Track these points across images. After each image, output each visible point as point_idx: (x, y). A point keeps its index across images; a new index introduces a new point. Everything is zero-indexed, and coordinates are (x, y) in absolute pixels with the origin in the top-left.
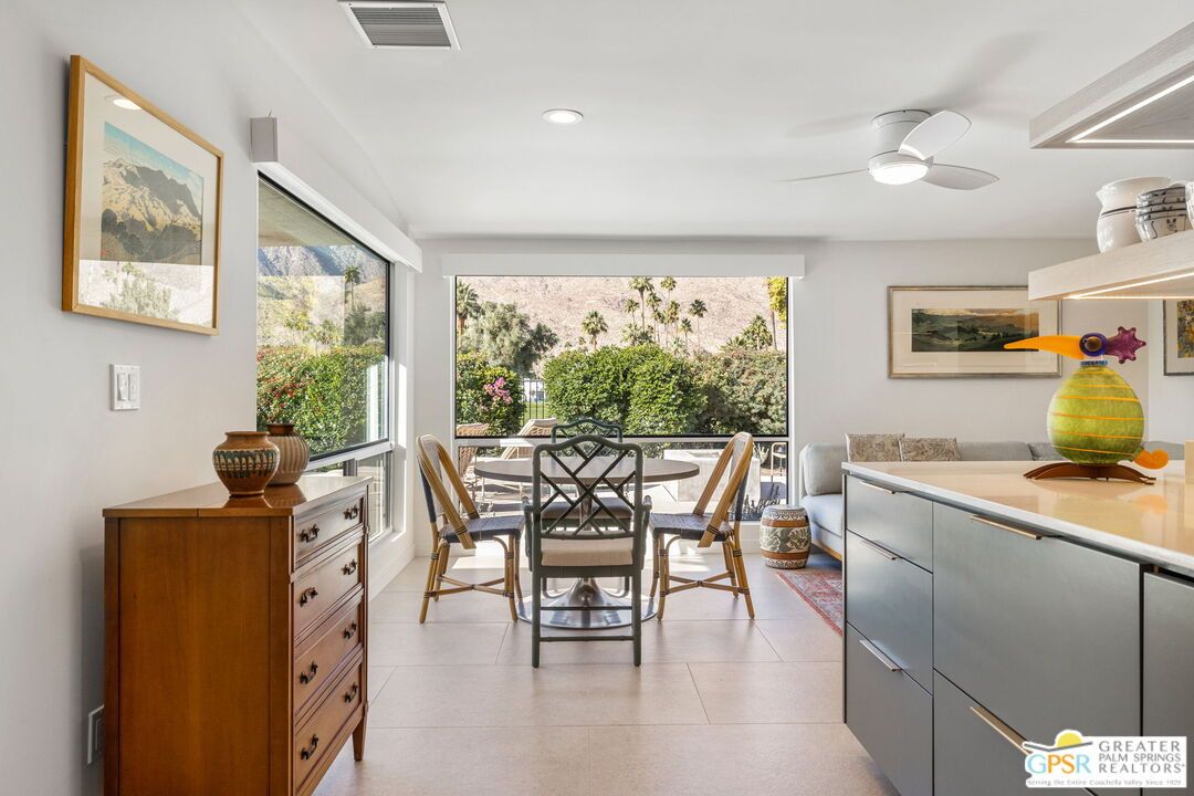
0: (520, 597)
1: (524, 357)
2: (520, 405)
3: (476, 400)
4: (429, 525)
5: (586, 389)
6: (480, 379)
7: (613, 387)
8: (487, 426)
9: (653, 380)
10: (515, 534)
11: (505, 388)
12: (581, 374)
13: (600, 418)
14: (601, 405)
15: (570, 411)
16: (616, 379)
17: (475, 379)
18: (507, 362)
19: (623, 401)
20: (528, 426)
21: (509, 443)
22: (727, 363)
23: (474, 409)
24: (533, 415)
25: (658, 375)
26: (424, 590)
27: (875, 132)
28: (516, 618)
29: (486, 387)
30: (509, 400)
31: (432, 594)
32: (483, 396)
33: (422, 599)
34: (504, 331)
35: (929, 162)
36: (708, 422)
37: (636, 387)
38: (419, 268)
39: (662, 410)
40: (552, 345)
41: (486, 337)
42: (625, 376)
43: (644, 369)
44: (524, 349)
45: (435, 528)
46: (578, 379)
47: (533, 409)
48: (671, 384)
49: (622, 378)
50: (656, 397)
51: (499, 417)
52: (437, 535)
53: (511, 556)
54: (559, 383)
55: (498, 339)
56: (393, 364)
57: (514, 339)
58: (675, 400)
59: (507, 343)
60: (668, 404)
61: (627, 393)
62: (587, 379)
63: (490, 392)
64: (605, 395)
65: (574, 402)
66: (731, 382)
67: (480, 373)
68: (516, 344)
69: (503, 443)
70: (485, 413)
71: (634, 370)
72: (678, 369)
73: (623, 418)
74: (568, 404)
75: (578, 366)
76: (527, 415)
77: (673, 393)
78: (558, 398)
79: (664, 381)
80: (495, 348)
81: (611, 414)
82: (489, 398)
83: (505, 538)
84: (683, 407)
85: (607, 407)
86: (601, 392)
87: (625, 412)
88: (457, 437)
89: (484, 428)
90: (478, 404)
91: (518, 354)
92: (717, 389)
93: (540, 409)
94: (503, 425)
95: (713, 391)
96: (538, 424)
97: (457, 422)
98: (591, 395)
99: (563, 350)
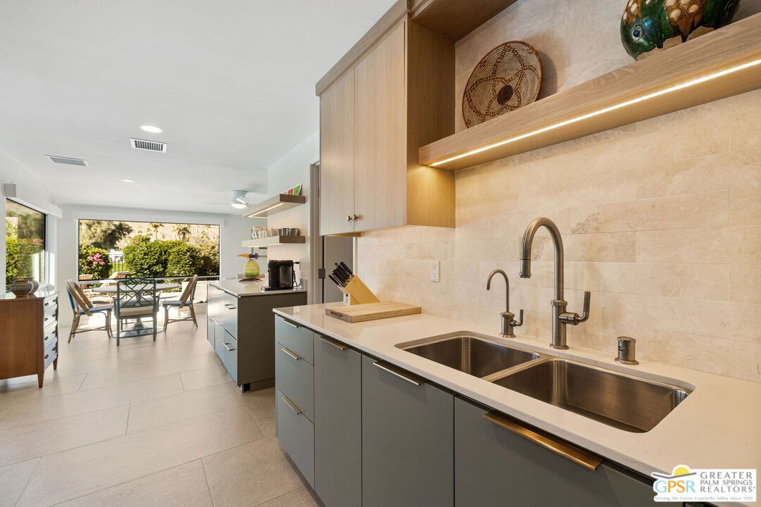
0: (111, 332)
1: (111, 238)
2: (109, 266)
3: (83, 263)
4: (72, 310)
5: (145, 258)
7: (159, 258)
8: (92, 276)
9: (178, 254)
10: (109, 310)
11: (100, 258)
12: (143, 252)
13: (153, 270)
14: (154, 265)
16: (161, 254)
17: (82, 254)
18: (99, 241)
19: (164, 264)
20: (114, 275)
21: (105, 282)
22: (213, 247)
24: (117, 269)
25: (181, 253)
26: (69, 332)
27: (232, 194)
28: (110, 337)
29: (89, 258)
30: (103, 263)
31: (73, 333)
32: (87, 262)
33: (69, 335)
34: (96, 224)
35: (247, 204)
36: (205, 270)
37: (171, 257)
38: (61, 217)
39: (183, 267)
40: (129, 233)
41: (84, 227)
42: (165, 253)
43: (174, 250)
44: (110, 234)
45: (74, 311)
46: (141, 254)
47: (117, 266)
48: (187, 256)
49: (163, 254)
50: (180, 261)
51: (97, 271)
52: (75, 313)
53: (108, 318)
54: (131, 256)
55: (92, 229)
56: (47, 253)
57: (104, 229)
58: (189, 262)
59: (99, 231)
60: (186, 264)
61: (166, 260)
62: (145, 254)
63: (92, 260)
64: (155, 261)
65: (139, 264)
66: (214, 255)
67: (85, 251)
68: (105, 232)
69: (101, 281)
70: (89, 270)
71: (169, 251)
72: (190, 250)
73: (164, 270)
74: (136, 265)
75: (141, 248)
76: (113, 270)
77: (188, 259)
78: (130, 262)
79: (184, 255)
80: (90, 233)
81: (158, 268)
82: (91, 263)
83: (106, 312)
84: (193, 264)
85: (156, 266)
86: (153, 260)
87: (165, 267)
88: (79, 280)
89: (90, 276)
91: (106, 237)
92: (208, 258)
93: (121, 266)
94: (99, 275)
95: (206, 259)
96: (119, 274)
97: (79, 274)
98: (148, 261)
99: (137, 234)
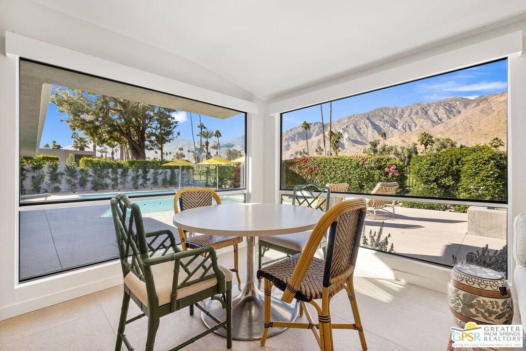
3: (381, 174)
5: (432, 169)
6: (384, 166)
7: (449, 168)
9: (476, 164)
11: (396, 169)
12: (429, 162)
13: (441, 183)
14: (442, 177)
15: (423, 180)
16: (451, 164)
17: (381, 166)
19: (456, 176)
23: (380, 178)
25: (479, 161)
29: (386, 169)
30: (397, 174)
32: (384, 173)
37: (465, 167)
39: (483, 180)
42: (457, 162)
43: (471, 157)
46: (427, 164)
48: (490, 165)
49: (455, 163)
50: (478, 173)
58: (493, 174)
60: (488, 177)
61: (459, 171)
62: (432, 164)
63: (388, 171)
64: (443, 172)
65: (425, 175)
67: (384, 163)
70: (385, 180)
71: (463, 159)
73: (456, 184)
74: (422, 176)
77: (491, 170)
79: (484, 164)
81: (448, 181)
82: (387, 173)
85: (445, 177)
86: (441, 171)
87: (457, 180)
90: (382, 176)
98: (435, 172)
